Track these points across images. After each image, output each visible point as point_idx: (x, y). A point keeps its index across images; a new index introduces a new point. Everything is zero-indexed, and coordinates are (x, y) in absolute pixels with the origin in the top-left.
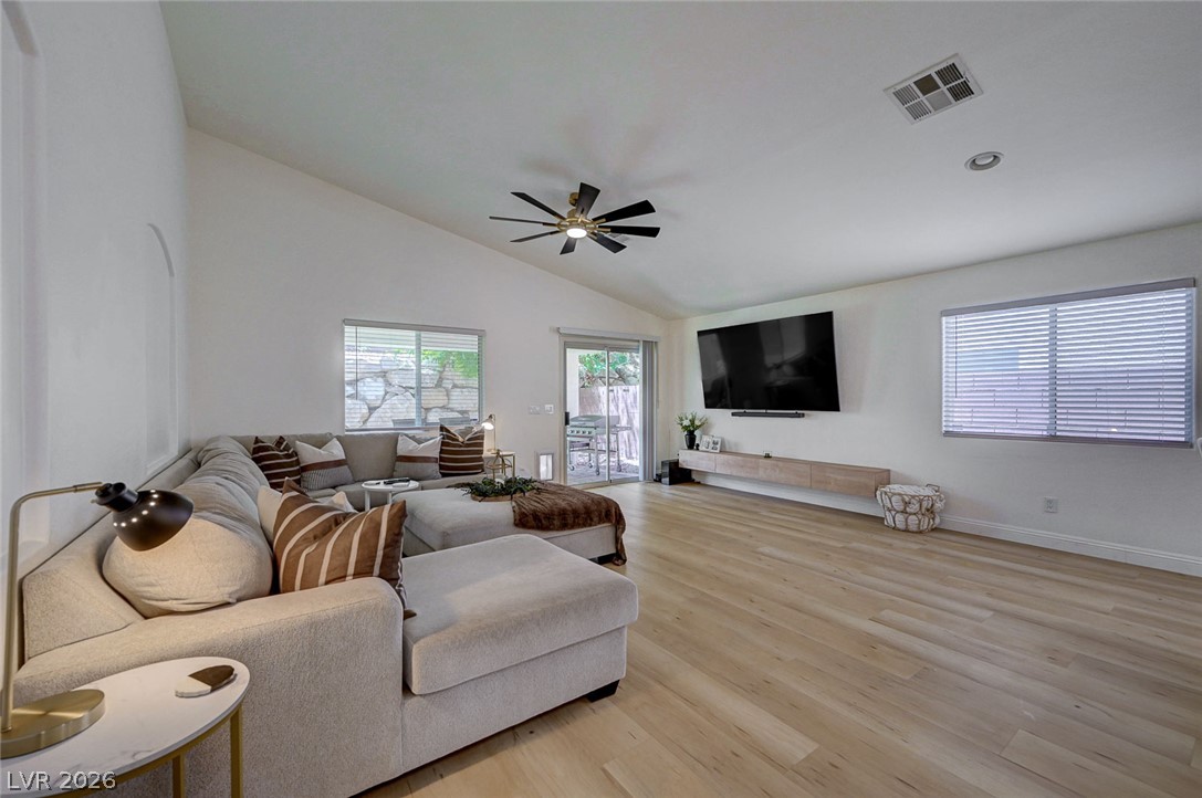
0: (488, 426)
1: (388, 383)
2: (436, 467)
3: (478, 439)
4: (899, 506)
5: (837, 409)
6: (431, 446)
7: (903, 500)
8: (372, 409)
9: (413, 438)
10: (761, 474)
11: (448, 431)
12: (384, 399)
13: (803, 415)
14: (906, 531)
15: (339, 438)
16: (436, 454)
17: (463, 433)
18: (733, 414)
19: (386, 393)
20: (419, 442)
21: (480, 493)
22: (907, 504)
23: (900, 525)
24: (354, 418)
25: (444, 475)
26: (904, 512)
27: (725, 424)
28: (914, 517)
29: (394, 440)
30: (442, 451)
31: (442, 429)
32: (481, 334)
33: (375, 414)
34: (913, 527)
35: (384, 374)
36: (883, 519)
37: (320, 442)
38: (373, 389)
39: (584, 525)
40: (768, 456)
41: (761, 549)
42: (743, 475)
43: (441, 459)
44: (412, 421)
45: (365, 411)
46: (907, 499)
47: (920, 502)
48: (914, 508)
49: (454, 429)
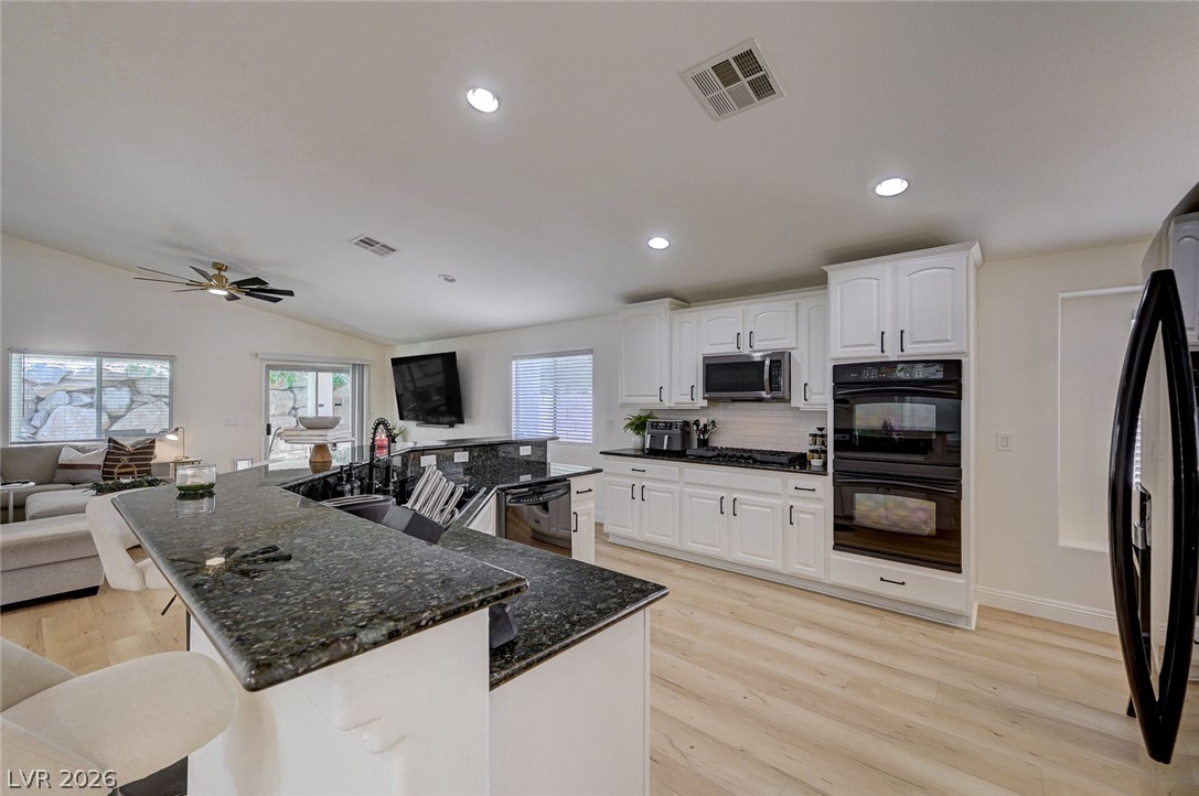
0: (171, 438)
2: (97, 472)
3: (147, 449)
11: (115, 442)
13: (453, 426)
16: (100, 461)
17: (133, 444)
18: (417, 425)
20: (84, 451)
25: (105, 479)
29: (58, 451)
31: (110, 440)
32: (171, 359)
43: (105, 466)
49: (123, 441)
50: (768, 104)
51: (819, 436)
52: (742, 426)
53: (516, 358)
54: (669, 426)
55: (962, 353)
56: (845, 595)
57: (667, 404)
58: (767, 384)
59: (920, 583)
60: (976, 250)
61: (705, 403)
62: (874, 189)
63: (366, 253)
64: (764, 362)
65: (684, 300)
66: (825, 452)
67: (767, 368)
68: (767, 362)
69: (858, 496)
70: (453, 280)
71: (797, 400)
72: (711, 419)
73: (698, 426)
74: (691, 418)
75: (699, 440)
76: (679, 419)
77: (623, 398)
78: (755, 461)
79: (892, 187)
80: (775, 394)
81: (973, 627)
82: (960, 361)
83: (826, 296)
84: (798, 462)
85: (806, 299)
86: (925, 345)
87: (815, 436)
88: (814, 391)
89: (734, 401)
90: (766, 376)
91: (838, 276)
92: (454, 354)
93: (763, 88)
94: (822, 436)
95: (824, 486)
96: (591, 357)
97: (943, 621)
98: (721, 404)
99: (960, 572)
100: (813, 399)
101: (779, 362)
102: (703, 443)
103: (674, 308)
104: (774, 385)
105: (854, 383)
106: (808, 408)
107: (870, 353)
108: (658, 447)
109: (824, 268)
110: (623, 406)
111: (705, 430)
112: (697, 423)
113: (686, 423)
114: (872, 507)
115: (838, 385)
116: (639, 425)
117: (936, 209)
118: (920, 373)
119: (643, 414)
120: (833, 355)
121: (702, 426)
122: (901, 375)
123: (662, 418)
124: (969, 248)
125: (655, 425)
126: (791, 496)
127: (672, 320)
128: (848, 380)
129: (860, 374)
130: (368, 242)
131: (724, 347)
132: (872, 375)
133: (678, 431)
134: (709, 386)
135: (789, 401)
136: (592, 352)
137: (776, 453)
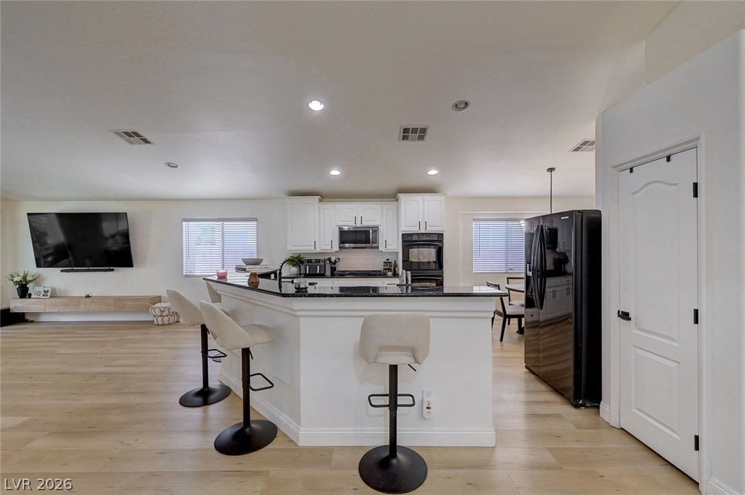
4: (159, 314)
5: (131, 265)
7: (160, 310)
10: (82, 308)
13: (113, 270)
14: (163, 325)
18: (62, 271)
22: (162, 312)
23: (160, 323)
26: (161, 316)
27: (55, 278)
28: (166, 317)
34: (166, 322)
36: (153, 321)
40: (88, 297)
41: (59, 352)
42: (69, 310)
46: (162, 309)
47: (169, 310)
48: (166, 313)
50: (419, 142)
51: (388, 263)
52: (357, 259)
53: (187, 220)
54: (317, 261)
55: (443, 231)
57: (318, 250)
58: (371, 240)
61: (338, 249)
62: (428, 172)
64: (370, 231)
67: (370, 234)
71: (382, 248)
72: (339, 257)
73: (331, 261)
74: (327, 257)
75: (331, 268)
76: (322, 258)
77: (290, 247)
79: (433, 172)
80: (374, 245)
82: (443, 234)
83: (398, 204)
86: (433, 228)
87: (386, 262)
88: (391, 244)
89: (353, 248)
90: (370, 237)
91: (402, 198)
92: (125, 214)
96: (255, 223)
98: (346, 250)
100: (388, 247)
101: (375, 231)
102: (333, 269)
103: (319, 201)
104: (374, 241)
105: (410, 241)
106: (388, 251)
107: (415, 230)
108: (312, 272)
109: (398, 194)
110: (290, 251)
111: (335, 262)
112: (330, 259)
113: (325, 260)
115: (404, 241)
118: (431, 237)
120: (402, 230)
121: (333, 260)
123: (314, 258)
125: (309, 261)
127: (319, 207)
128: (408, 239)
129: (412, 237)
130: (130, 134)
131: (348, 222)
132: (416, 238)
134: (342, 241)
135: (378, 248)
136: (256, 220)
137: (374, 271)
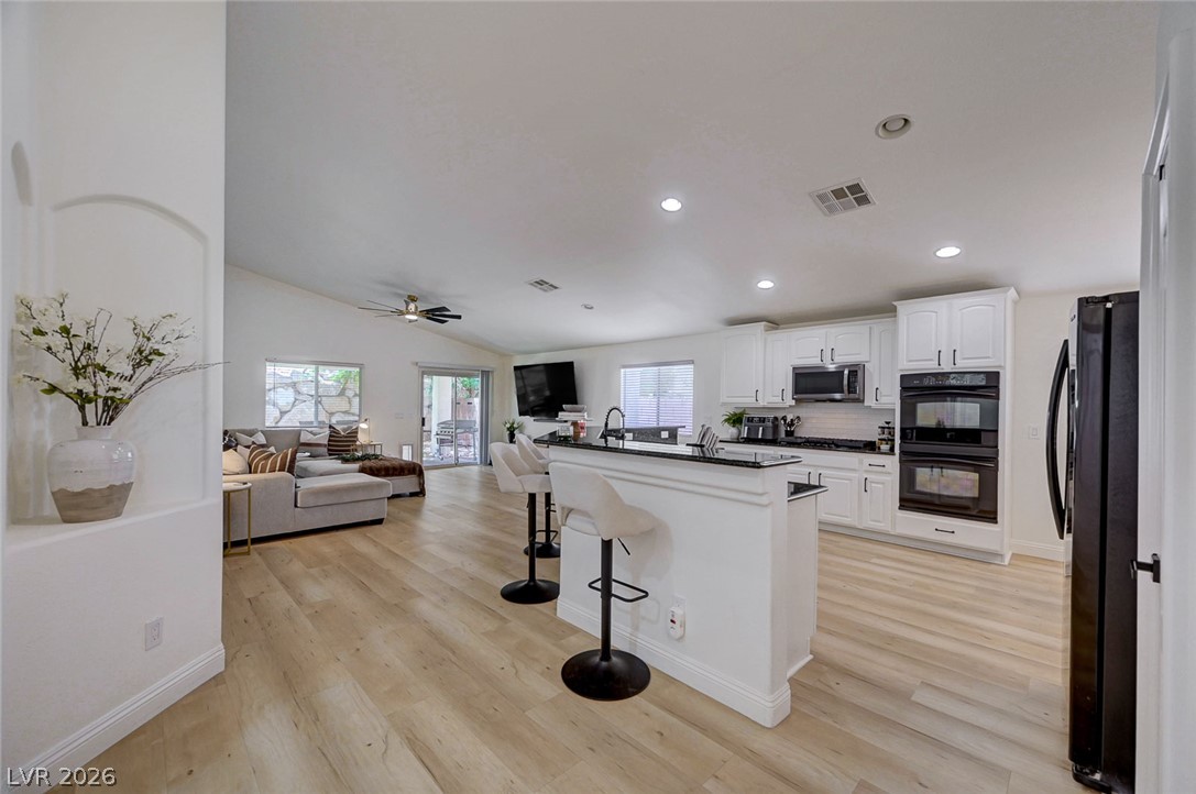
0: (363, 426)
1: (298, 392)
2: (326, 450)
3: (353, 434)
6: (323, 437)
8: (283, 413)
9: (311, 432)
11: (334, 428)
12: (293, 405)
15: (262, 432)
16: (326, 442)
17: (344, 430)
18: (534, 421)
19: (296, 400)
20: (315, 434)
21: (345, 461)
24: (271, 419)
25: (330, 455)
29: (298, 433)
30: (329, 440)
31: (330, 427)
33: (286, 417)
35: (294, 385)
37: (251, 433)
38: (284, 397)
39: (399, 475)
43: (329, 445)
44: (312, 422)
45: (278, 414)
49: (338, 428)
50: (864, 208)
51: (887, 428)
52: (823, 420)
53: (625, 367)
54: (762, 420)
55: (1000, 367)
56: (906, 543)
57: (761, 403)
58: (846, 388)
59: (966, 532)
60: (1012, 293)
61: (793, 403)
62: (935, 253)
63: (537, 291)
64: (843, 372)
65: (775, 323)
66: (893, 440)
67: (846, 377)
68: (846, 372)
69: (918, 470)
70: (592, 308)
71: (869, 401)
72: (796, 415)
73: (785, 421)
74: (780, 415)
75: (786, 431)
76: (771, 416)
77: (724, 399)
78: (838, 446)
79: (948, 252)
80: (852, 396)
81: (1006, 563)
82: (998, 373)
83: (895, 323)
84: (870, 447)
85: (878, 325)
86: (971, 361)
87: (883, 428)
88: (884, 394)
89: (818, 401)
90: (845, 382)
91: (905, 309)
92: (572, 363)
93: (863, 200)
94: (889, 428)
95: (892, 463)
96: (692, 366)
97: (984, 558)
98: (804, 404)
99: (996, 523)
100: (883, 400)
101: (855, 372)
102: (789, 434)
103: (767, 330)
104: (852, 389)
105: (917, 389)
106: (879, 407)
107: (931, 366)
108: (752, 436)
109: (895, 303)
110: (724, 404)
111: (792, 424)
112: (784, 418)
113: (776, 418)
114: (929, 479)
115: (904, 389)
116: (736, 420)
117: (983, 264)
118: (967, 381)
119: (738, 411)
120: (900, 367)
121: (789, 420)
122: (953, 382)
123: (756, 415)
124: (1006, 292)
125: (750, 420)
126: (866, 471)
127: (765, 339)
128: (912, 385)
129: (921, 381)
130: (541, 283)
131: (810, 359)
132: (932, 382)
133: (770, 424)
134: (798, 390)
135: (863, 401)
136: (693, 362)
137: (851, 441)
